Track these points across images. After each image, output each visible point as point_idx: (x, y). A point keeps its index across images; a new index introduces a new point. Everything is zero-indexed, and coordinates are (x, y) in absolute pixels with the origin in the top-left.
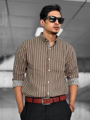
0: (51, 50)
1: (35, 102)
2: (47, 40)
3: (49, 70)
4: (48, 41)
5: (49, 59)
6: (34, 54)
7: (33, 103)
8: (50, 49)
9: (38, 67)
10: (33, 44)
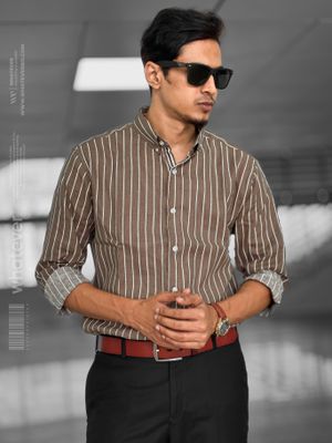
0: (179, 175)
1: (129, 353)
2: (162, 143)
3: (175, 249)
4: (167, 146)
5: (173, 211)
6: (120, 196)
7: (124, 357)
8: (175, 172)
9: (135, 240)
10: (114, 154)
